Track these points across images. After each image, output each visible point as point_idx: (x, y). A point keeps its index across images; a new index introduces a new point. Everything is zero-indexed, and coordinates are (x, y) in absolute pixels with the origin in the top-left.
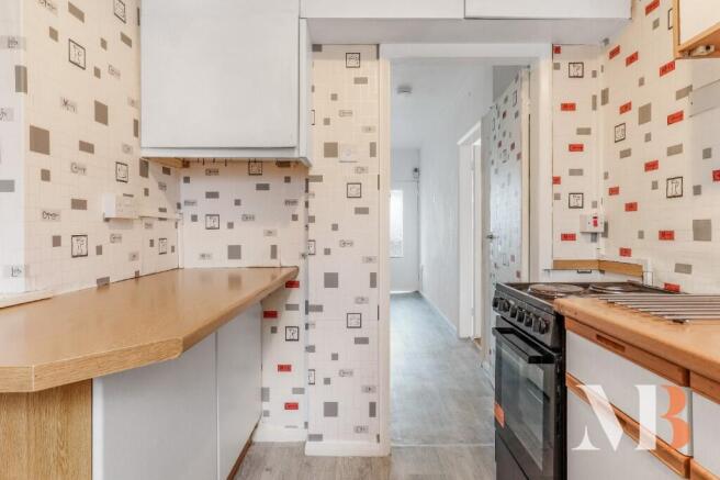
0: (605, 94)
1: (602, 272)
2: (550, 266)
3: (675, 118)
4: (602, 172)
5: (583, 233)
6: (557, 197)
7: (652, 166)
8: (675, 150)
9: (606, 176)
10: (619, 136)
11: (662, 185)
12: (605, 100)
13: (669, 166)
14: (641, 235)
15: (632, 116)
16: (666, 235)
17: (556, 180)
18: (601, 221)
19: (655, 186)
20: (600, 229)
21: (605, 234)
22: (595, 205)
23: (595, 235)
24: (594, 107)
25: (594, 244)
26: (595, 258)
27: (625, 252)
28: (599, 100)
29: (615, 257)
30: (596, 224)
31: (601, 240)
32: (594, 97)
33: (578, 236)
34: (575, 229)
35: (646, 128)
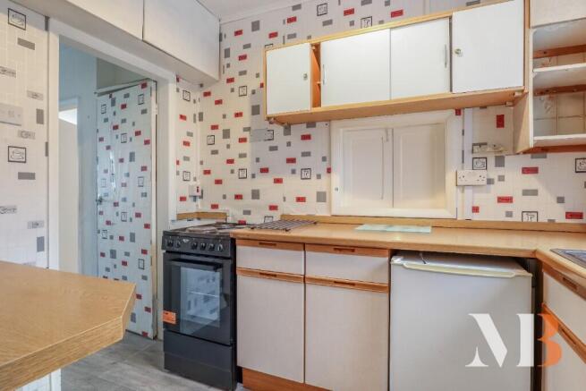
0: (201, 115)
1: (199, 219)
2: (175, 218)
3: (242, 140)
4: (199, 160)
5: (190, 196)
6: (178, 173)
7: (230, 161)
8: (242, 156)
9: (202, 163)
10: (211, 141)
11: (236, 171)
12: (201, 118)
13: (240, 163)
14: (224, 197)
15: (219, 134)
16: (238, 197)
17: (178, 163)
18: (200, 189)
19: (232, 172)
20: (199, 194)
21: (201, 197)
22: (195, 179)
23: (195, 197)
24: (195, 121)
25: (195, 204)
26: (194, 211)
27: (215, 206)
28: (197, 118)
29: (208, 209)
30: (198, 191)
31: (199, 201)
32: (195, 115)
33: (188, 198)
34: (186, 194)
35: (227, 141)
